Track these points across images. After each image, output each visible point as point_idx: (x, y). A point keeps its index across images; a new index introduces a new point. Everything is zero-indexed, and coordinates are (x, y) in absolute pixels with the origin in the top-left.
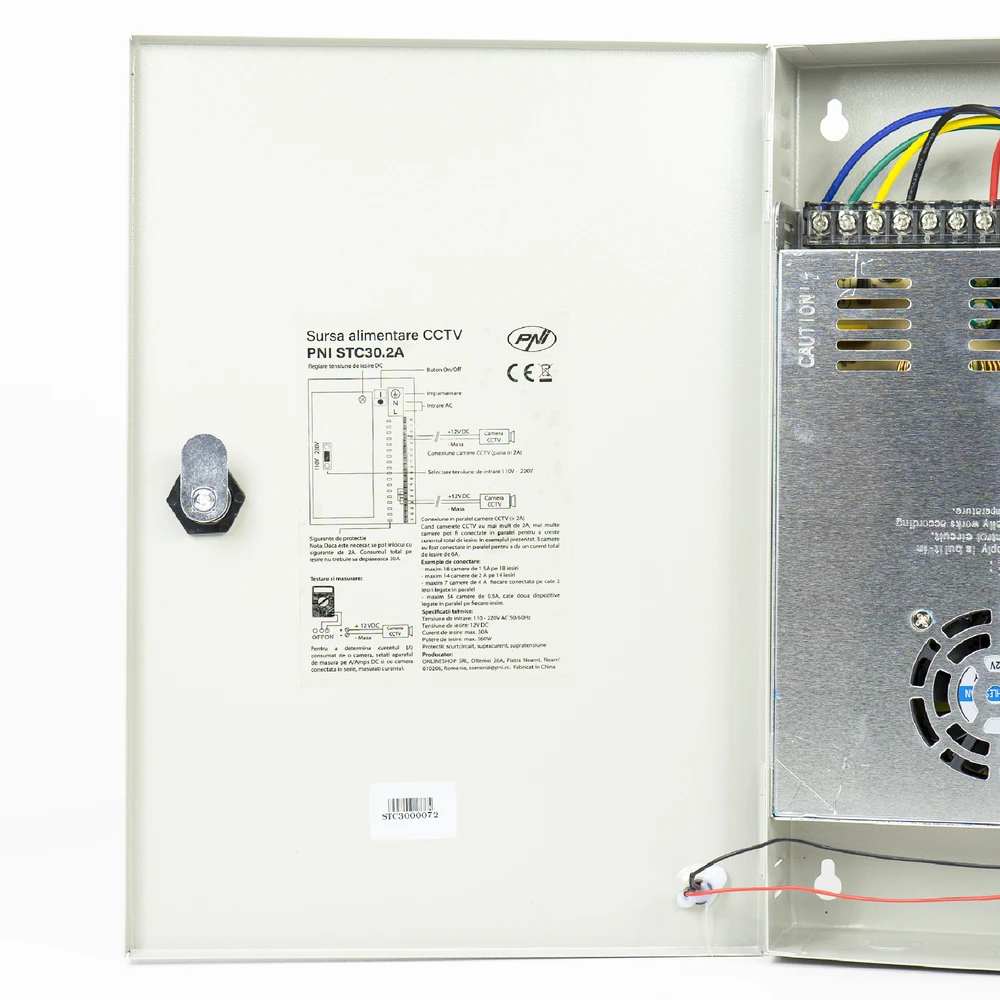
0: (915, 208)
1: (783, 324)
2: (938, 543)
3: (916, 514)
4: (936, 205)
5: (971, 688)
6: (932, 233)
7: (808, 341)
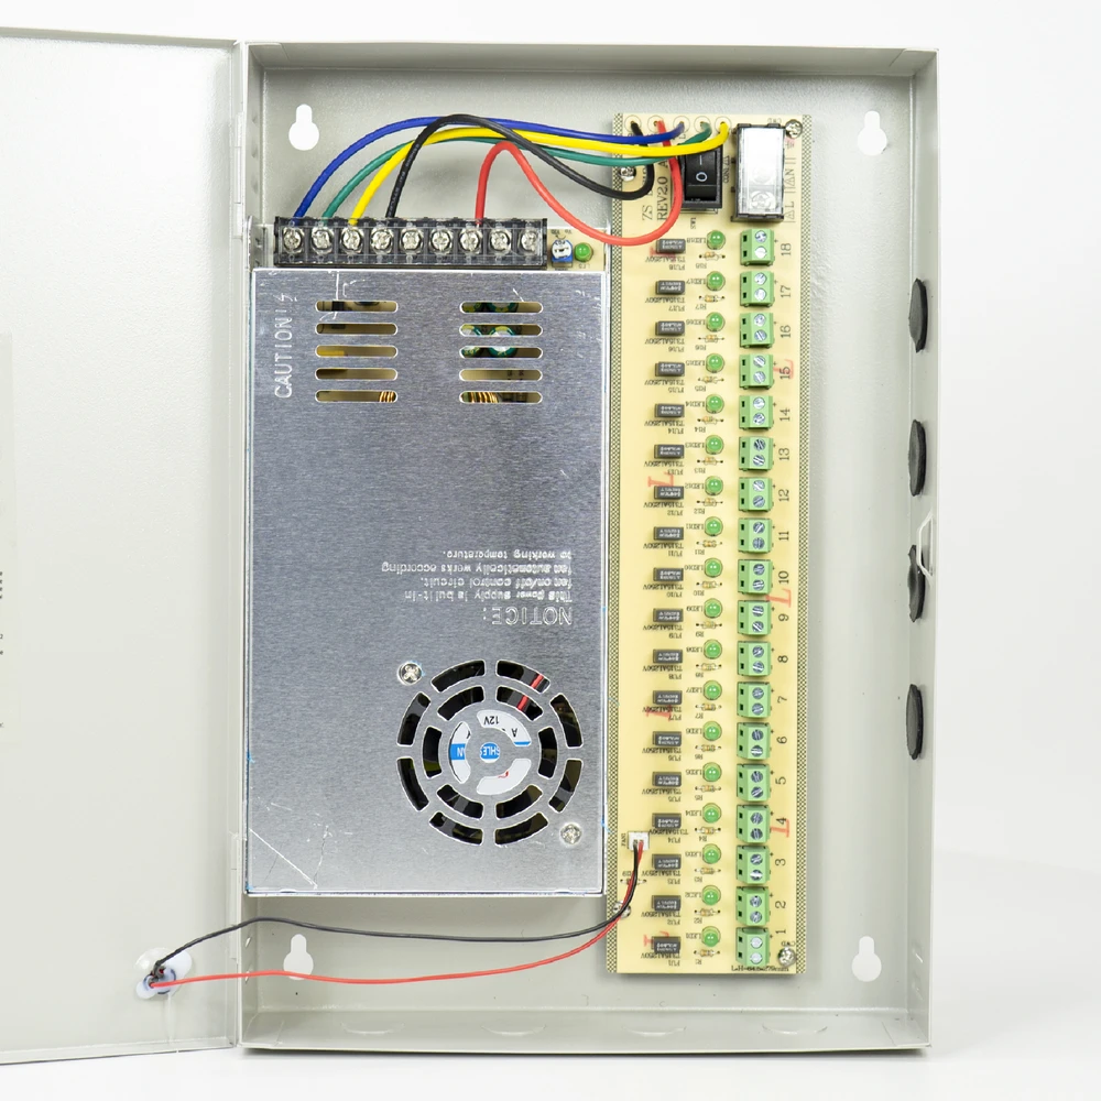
0: (396, 226)
1: (257, 349)
2: (428, 589)
3: (403, 559)
4: (418, 223)
5: (463, 746)
6: (413, 253)
7: (286, 369)
